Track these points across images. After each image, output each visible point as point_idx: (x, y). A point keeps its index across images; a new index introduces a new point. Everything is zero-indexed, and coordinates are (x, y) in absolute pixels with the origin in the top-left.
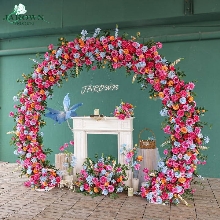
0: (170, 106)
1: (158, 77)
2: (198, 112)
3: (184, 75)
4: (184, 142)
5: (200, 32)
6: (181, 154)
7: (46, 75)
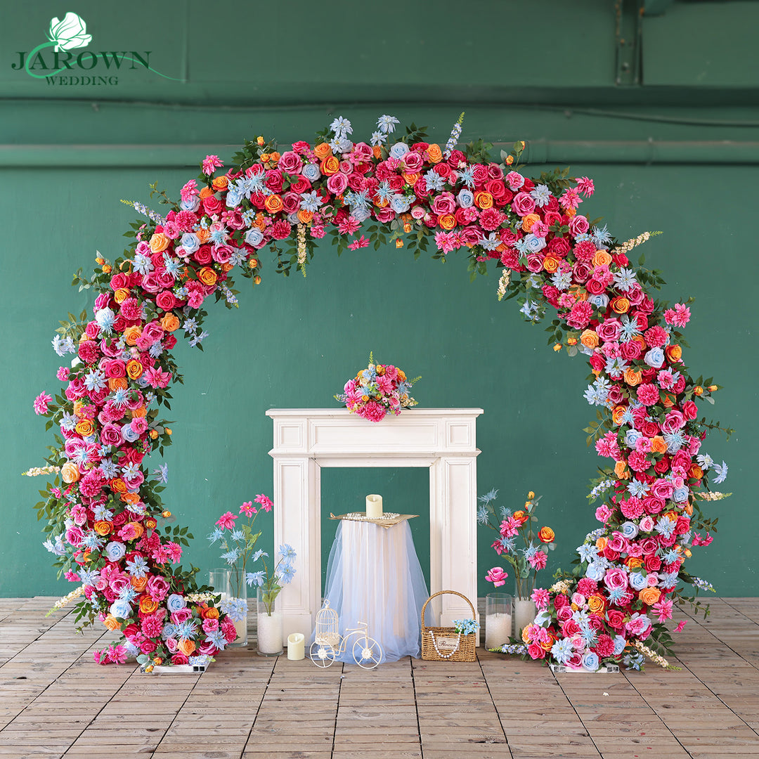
0: (616, 374)
1: (582, 285)
2: (699, 390)
3: (661, 281)
4: (657, 481)
5: (650, 140)
6: (650, 518)
7: (187, 260)
